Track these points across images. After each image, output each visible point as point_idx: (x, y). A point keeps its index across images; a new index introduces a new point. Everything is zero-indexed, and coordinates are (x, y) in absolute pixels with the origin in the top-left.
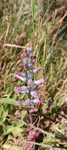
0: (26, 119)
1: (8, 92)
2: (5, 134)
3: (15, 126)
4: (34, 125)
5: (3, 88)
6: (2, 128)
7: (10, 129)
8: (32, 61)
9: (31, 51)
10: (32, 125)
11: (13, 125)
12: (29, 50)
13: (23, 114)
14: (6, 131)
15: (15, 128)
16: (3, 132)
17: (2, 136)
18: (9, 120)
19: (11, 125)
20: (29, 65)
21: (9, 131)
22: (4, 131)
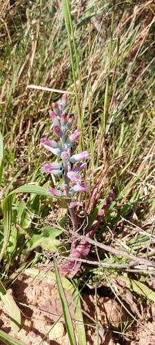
0: (65, 223)
1: (37, 178)
2: (29, 249)
3: (47, 235)
4: (78, 232)
5: (27, 170)
6: (25, 239)
7: (38, 241)
8: (66, 122)
9: (64, 106)
10: (74, 233)
11: (42, 234)
12: (61, 104)
13: (60, 215)
14: (31, 245)
15: (47, 239)
16: (25, 247)
17: (25, 254)
18: (37, 225)
19: (40, 233)
20: (63, 128)
21: (35, 245)
22: (28, 245)
